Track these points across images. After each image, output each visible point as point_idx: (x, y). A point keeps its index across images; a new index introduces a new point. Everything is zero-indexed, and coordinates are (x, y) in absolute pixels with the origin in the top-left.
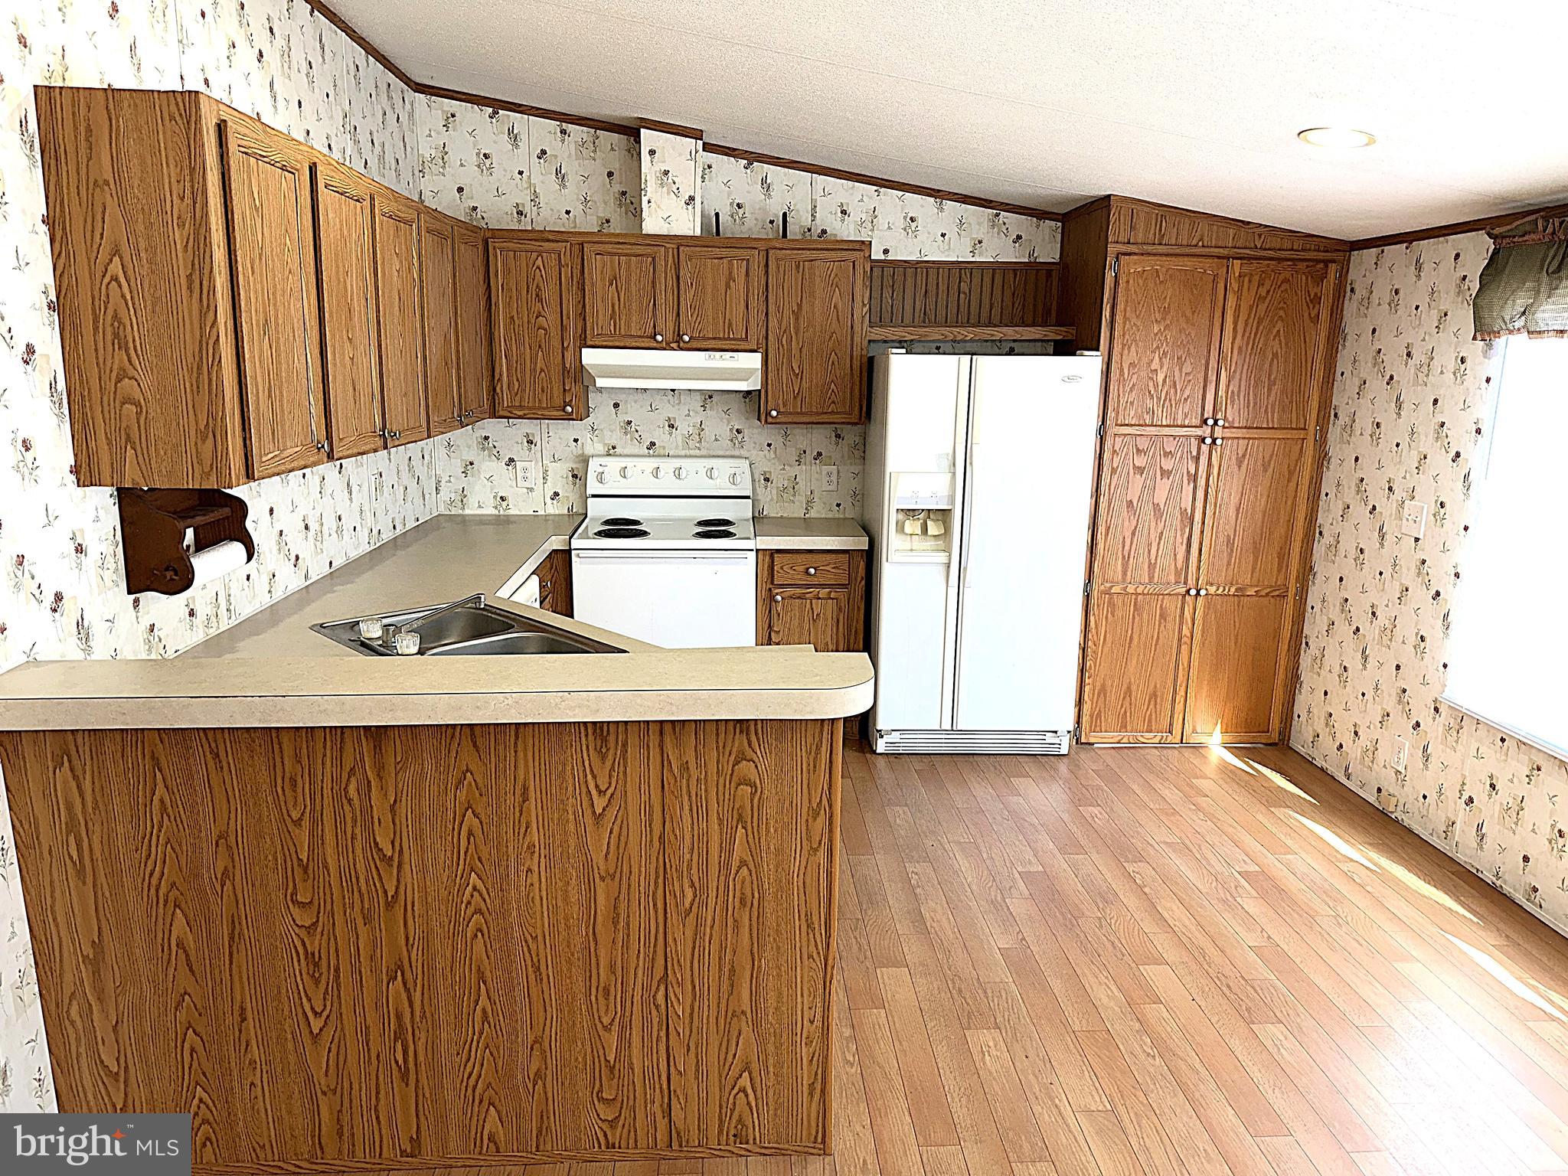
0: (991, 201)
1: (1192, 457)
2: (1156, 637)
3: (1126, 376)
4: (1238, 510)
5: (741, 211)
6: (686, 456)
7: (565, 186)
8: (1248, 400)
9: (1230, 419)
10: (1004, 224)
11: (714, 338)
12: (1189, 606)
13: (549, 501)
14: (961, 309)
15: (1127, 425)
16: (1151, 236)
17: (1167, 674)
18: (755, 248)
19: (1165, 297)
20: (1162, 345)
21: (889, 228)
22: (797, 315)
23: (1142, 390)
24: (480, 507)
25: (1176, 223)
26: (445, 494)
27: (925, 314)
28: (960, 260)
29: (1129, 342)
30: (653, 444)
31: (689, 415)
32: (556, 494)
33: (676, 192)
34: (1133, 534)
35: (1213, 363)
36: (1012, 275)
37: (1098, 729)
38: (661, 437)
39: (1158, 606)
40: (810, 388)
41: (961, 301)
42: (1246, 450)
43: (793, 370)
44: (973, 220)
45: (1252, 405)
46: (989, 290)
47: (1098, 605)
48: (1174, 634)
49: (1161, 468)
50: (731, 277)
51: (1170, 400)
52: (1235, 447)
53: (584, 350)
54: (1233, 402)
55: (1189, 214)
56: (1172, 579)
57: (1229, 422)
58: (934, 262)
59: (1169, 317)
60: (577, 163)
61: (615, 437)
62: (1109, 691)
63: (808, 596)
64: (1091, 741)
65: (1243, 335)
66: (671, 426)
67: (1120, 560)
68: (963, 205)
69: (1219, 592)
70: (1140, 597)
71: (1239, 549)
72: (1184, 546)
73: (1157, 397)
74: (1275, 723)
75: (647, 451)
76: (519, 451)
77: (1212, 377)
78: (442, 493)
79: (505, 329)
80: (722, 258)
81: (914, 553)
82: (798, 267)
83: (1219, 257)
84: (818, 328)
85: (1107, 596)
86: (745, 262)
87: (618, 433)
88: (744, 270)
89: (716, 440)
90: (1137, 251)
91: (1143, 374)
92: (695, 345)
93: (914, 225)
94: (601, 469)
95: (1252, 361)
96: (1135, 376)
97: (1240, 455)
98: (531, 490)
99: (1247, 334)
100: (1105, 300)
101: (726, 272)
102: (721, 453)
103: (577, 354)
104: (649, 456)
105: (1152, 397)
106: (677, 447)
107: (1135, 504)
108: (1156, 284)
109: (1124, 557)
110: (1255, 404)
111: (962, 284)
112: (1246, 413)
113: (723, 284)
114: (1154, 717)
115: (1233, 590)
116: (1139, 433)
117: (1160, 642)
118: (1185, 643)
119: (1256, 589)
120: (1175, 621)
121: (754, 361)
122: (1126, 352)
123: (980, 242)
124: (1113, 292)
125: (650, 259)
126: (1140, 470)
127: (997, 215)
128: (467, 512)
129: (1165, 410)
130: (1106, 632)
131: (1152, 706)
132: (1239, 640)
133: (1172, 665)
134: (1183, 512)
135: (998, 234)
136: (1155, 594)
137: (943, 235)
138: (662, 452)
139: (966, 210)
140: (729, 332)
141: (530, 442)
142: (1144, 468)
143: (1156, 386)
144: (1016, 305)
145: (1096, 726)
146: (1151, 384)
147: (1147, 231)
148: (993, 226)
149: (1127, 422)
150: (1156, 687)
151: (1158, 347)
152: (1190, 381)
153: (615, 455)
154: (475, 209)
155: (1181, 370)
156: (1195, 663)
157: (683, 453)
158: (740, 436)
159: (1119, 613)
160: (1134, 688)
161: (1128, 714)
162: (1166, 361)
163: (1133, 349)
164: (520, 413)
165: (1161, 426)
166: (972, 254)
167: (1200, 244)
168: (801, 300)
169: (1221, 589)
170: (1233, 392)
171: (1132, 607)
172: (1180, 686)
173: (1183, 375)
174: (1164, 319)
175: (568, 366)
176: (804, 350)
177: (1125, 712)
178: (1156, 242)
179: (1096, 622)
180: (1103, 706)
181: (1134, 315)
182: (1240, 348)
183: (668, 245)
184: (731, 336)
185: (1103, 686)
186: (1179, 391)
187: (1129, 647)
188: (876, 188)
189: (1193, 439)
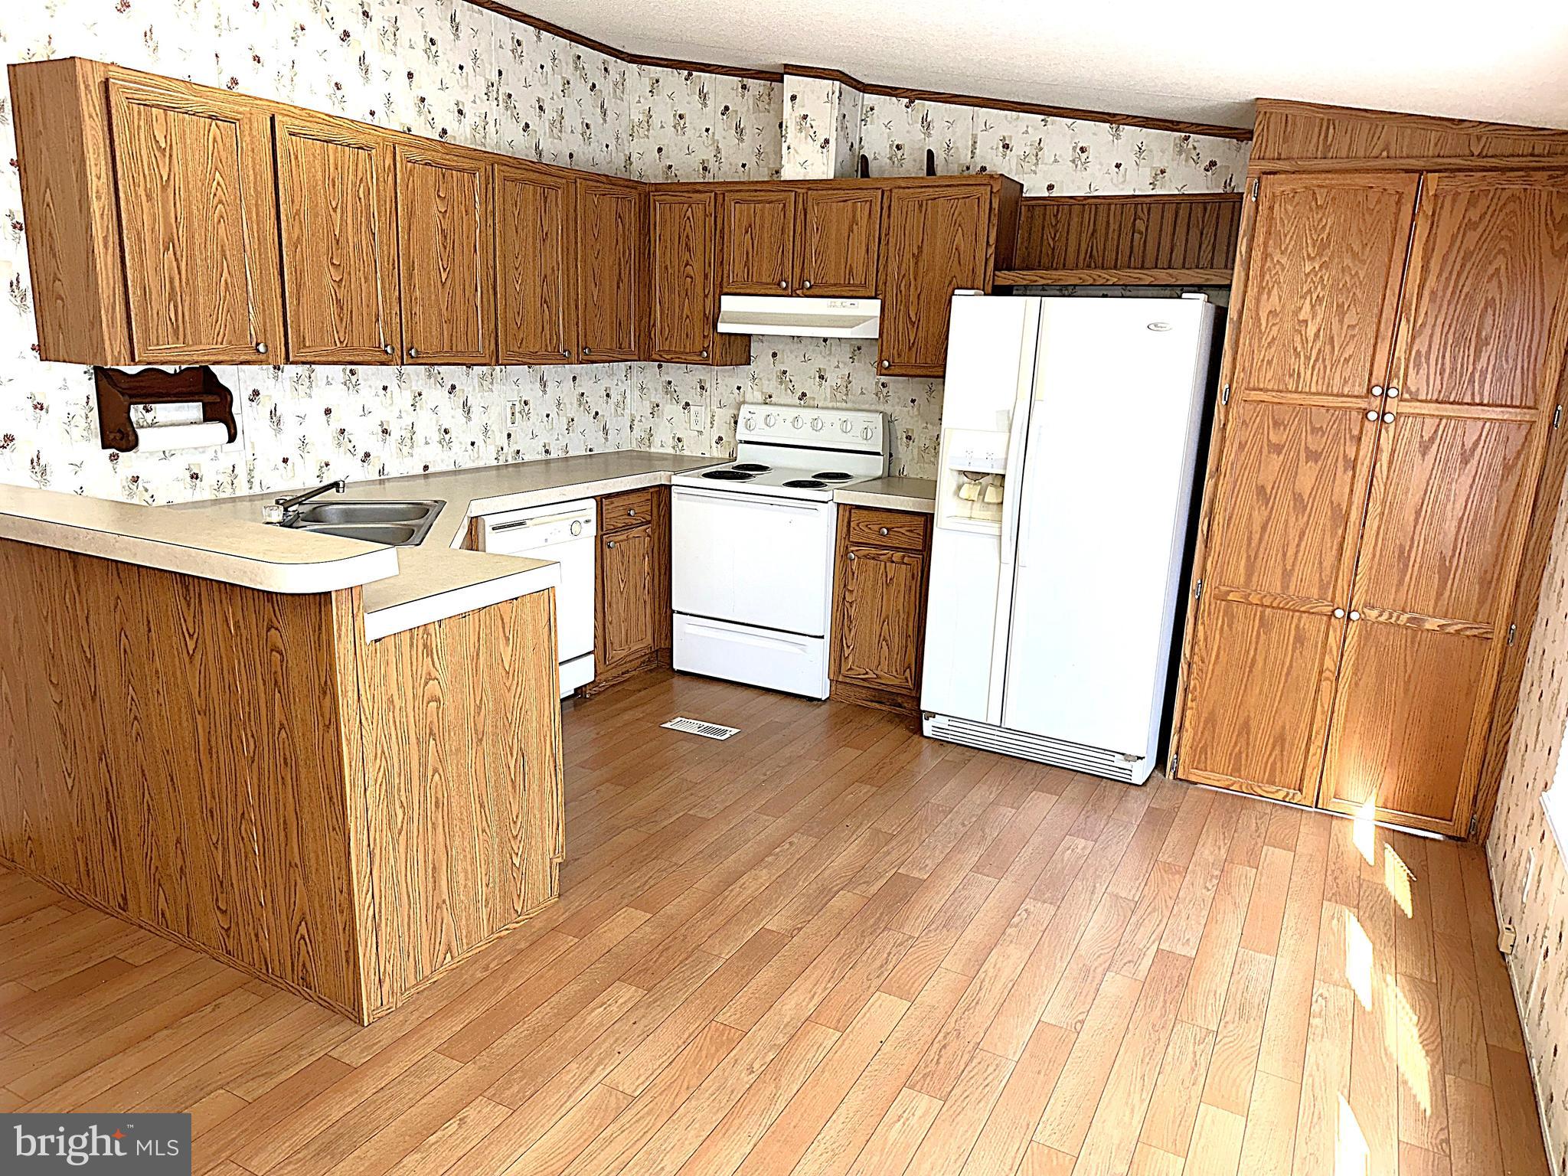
0: (1179, 123)
1: (1352, 437)
2: (1288, 664)
3: (1263, 327)
4: (1418, 513)
5: (900, 153)
6: (833, 408)
7: (742, 140)
8: (1443, 364)
9: (1413, 389)
10: (1195, 148)
11: (835, 285)
12: (1335, 631)
13: (714, 445)
14: (1136, 249)
15: (1261, 390)
16: (1312, 147)
17: (1301, 715)
18: (877, 189)
19: (1324, 227)
20: (1316, 288)
21: (1056, 161)
22: (917, 258)
23: (1284, 345)
24: (662, 446)
25: (1350, 129)
26: (638, 432)
27: (1091, 256)
28: (1137, 193)
29: (1270, 285)
30: (804, 394)
31: (838, 367)
32: (720, 439)
33: (813, 135)
34: (1264, 528)
35: (1389, 313)
36: (1200, 210)
37: (1202, 766)
38: (811, 387)
39: (1293, 626)
40: (926, 339)
41: (1136, 243)
42: (1436, 431)
43: (910, 318)
44: (1154, 147)
45: (1448, 371)
46: (1170, 229)
47: (1209, 613)
48: (1313, 664)
49: (1307, 448)
50: (854, 221)
51: (1324, 360)
52: (1418, 427)
53: (723, 298)
54: (1418, 366)
55: (1368, 115)
56: (1315, 592)
57: (1410, 393)
58: (1104, 197)
59: (1328, 252)
60: (753, 117)
61: (771, 386)
62: (1219, 722)
63: (882, 557)
64: (1193, 779)
65: (1440, 275)
66: (821, 377)
67: (1244, 561)
68: (1144, 129)
69: (1382, 619)
70: (1268, 610)
71: (1417, 566)
72: (1334, 552)
73: (1305, 357)
74: (1462, 810)
75: (798, 401)
76: (693, 396)
77: (1386, 331)
78: (634, 432)
79: (660, 277)
80: (846, 201)
81: (971, 522)
82: (921, 206)
83: (1407, 171)
84: (938, 273)
85: (1224, 603)
86: (868, 203)
87: (774, 382)
88: (867, 213)
89: (862, 393)
90: (1288, 168)
91: (1288, 326)
92: (815, 291)
93: (1084, 156)
94: (749, 416)
95: (1451, 312)
96: (1275, 329)
97: (1426, 438)
98: (701, 433)
99: (1445, 275)
100: (1241, 232)
101: (850, 215)
102: (866, 407)
103: (717, 301)
104: (800, 406)
105: (1297, 355)
106: (825, 400)
107: (1269, 492)
108: (1311, 209)
109: (1249, 557)
110: (1453, 370)
111: (1138, 221)
112: (1438, 382)
113: (846, 226)
114: (1279, 764)
115: (1404, 618)
116: (1276, 400)
117: (1294, 674)
118: (1327, 679)
119: (1443, 622)
120: (1316, 646)
121: (872, 307)
122: (1265, 296)
123: (1163, 172)
124: (1252, 222)
125: (782, 205)
126: (1278, 449)
127: (1187, 138)
128: (653, 450)
129: (1315, 373)
130: (1219, 647)
131: (1277, 752)
132: (1412, 689)
133: (1309, 705)
134: (1335, 508)
135: (1186, 161)
136: (1288, 609)
137: (1118, 166)
138: (812, 403)
139: (1148, 135)
140: (849, 279)
141: (702, 388)
142: (1284, 446)
143: (1305, 341)
144: (1204, 247)
145: (1199, 762)
146: (1297, 338)
147: (1307, 139)
148: (1180, 153)
149: (1261, 386)
150: (1283, 728)
151: (1309, 291)
152: (1354, 336)
153: (771, 404)
154: (670, 167)
155: (1341, 322)
156: (1341, 708)
157: (830, 405)
158: (885, 390)
159: (1239, 627)
160: (1253, 724)
161: (1244, 755)
162: (1320, 311)
163: (1275, 291)
164: (668, 357)
165: (1310, 393)
166: (1151, 187)
167: (1385, 154)
168: (922, 242)
169: (1386, 616)
170: (1418, 352)
171: (1257, 621)
172: (1317, 733)
173: (1345, 327)
174: (1320, 254)
175: (707, 312)
176: (922, 297)
177: (1240, 752)
178: (1319, 156)
179: (1205, 633)
180: (1209, 738)
181: (1278, 250)
182: (1433, 293)
183: (799, 190)
184: (852, 282)
185: (1212, 713)
186: (1337, 349)
187: (1251, 671)
188: (1043, 117)
189: (1354, 413)
